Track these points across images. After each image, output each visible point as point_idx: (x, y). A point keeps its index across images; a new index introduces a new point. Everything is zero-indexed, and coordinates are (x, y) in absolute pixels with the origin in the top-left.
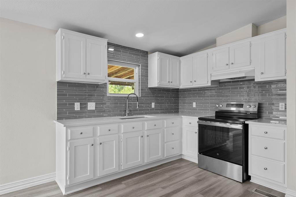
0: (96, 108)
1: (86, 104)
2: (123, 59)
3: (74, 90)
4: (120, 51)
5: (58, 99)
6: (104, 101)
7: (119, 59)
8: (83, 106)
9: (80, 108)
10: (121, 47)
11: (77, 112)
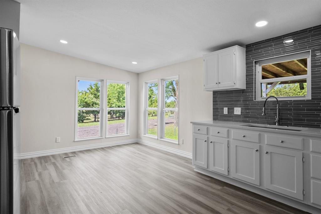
0: (241, 112)
1: (233, 109)
2: (275, 54)
3: (223, 97)
4: (271, 46)
5: (213, 105)
6: (250, 106)
7: (270, 55)
8: (231, 110)
9: (228, 112)
10: (272, 40)
11: (225, 116)
